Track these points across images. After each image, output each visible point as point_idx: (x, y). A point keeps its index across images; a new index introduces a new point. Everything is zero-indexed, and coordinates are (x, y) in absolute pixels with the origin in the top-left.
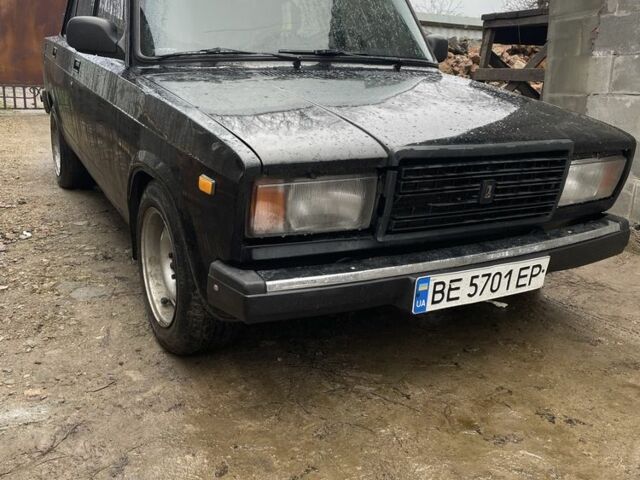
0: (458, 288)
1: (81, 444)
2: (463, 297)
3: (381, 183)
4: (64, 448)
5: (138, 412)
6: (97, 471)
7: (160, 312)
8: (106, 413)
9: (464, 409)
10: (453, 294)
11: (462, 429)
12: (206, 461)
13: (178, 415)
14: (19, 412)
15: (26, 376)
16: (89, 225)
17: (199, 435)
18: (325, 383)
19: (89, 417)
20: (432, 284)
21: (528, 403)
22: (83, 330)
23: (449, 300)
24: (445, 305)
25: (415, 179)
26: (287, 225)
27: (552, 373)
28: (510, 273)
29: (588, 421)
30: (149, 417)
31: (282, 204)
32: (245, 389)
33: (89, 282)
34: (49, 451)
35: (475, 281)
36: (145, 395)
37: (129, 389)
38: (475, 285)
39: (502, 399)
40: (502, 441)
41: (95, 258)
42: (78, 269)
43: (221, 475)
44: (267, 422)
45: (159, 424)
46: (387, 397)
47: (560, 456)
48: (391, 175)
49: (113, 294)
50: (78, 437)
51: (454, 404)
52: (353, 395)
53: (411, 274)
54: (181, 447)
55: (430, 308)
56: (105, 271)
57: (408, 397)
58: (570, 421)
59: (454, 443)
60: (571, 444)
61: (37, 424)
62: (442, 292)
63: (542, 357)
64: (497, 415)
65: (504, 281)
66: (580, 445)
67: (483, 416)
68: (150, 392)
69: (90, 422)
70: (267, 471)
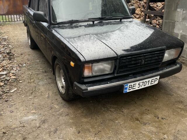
0: (135, 86)
1: (46, 125)
2: (137, 88)
3: (115, 62)
4: (42, 126)
5: (58, 116)
6: (51, 132)
7: (61, 90)
8: (51, 117)
9: (137, 115)
10: (134, 88)
11: (136, 121)
12: (75, 130)
13: (68, 117)
14: (31, 117)
15: (31, 107)
16: (40, 61)
17: (73, 123)
18: (102, 108)
19: (47, 118)
20: (128, 86)
21: (153, 113)
22: (43, 94)
23: (133, 89)
24: (132, 90)
25: (124, 61)
26: (92, 73)
27: (160, 105)
28: (149, 81)
29: (167, 118)
30: (61, 118)
31: (91, 69)
32: (83, 110)
33: (42, 80)
34: (39, 127)
35: (140, 84)
36: (59, 112)
37: (55, 110)
38: (140, 85)
39: (146, 112)
40: (145, 124)
41: (43, 72)
42: (39, 75)
43: (79, 133)
44: (89, 119)
45: (63, 120)
46: (118, 112)
47: (159, 128)
48: (118, 61)
49: (49, 83)
50: (45, 123)
51: (134, 114)
52: (109, 112)
53: (123, 84)
54: (69, 126)
55: (128, 91)
56: (46, 76)
57: (123, 112)
58: (162, 119)
59: (133, 125)
60: (162, 125)
61: (36, 120)
62: (131, 87)
63: (157, 100)
64: (144, 117)
65: (147, 83)
66: (164, 125)
67: (141, 117)
68: (61, 111)
69: (48, 119)
70: (89, 132)
